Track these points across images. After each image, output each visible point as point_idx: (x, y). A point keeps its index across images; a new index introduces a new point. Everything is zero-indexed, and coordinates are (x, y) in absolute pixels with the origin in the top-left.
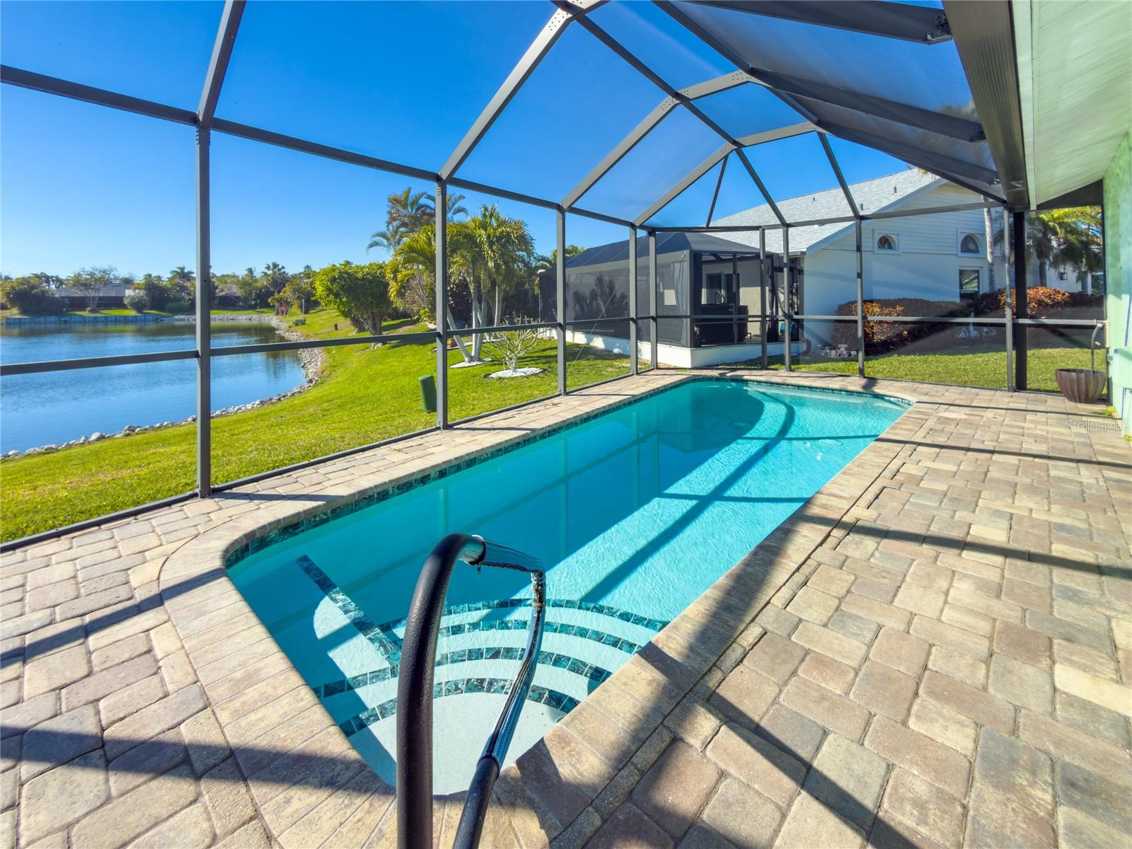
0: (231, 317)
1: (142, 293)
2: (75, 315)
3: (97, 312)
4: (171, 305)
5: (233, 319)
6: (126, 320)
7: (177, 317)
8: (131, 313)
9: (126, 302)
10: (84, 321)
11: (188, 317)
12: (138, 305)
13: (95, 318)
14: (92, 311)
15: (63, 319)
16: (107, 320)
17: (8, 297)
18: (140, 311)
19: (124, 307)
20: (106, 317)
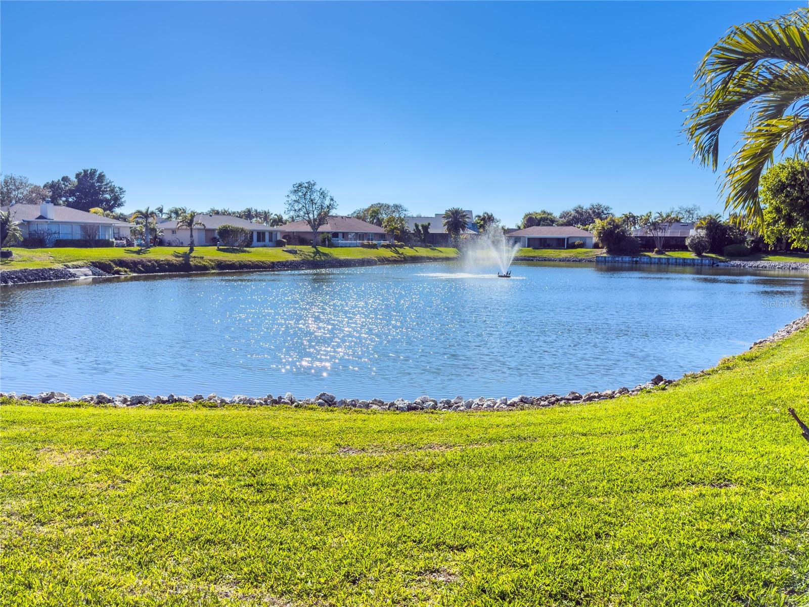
0: (794, 266)
1: (703, 233)
2: (645, 255)
3: (662, 254)
4: (730, 248)
5: (796, 269)
6: (684, 263)
7: (732, 263)
8: (690, 255)
9: (688, 242)
10: (651, 262)
11: (745, 263)
12: (698, 247)
13: (659, 259)
14: (658, 252)
15: (635, 259)
16: (668, 261)
17: (600, 237)
18: (699, 254)
19: (684, 248)
20: (668, 259)
